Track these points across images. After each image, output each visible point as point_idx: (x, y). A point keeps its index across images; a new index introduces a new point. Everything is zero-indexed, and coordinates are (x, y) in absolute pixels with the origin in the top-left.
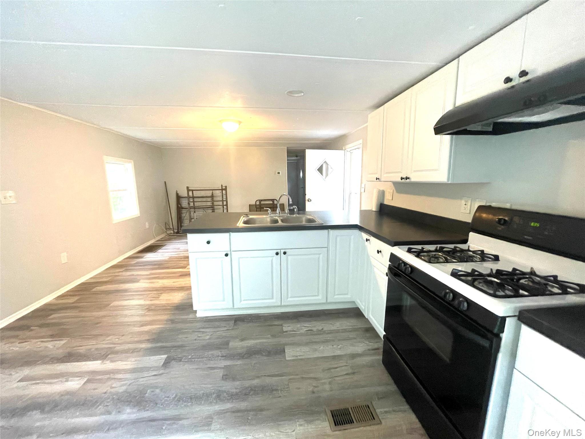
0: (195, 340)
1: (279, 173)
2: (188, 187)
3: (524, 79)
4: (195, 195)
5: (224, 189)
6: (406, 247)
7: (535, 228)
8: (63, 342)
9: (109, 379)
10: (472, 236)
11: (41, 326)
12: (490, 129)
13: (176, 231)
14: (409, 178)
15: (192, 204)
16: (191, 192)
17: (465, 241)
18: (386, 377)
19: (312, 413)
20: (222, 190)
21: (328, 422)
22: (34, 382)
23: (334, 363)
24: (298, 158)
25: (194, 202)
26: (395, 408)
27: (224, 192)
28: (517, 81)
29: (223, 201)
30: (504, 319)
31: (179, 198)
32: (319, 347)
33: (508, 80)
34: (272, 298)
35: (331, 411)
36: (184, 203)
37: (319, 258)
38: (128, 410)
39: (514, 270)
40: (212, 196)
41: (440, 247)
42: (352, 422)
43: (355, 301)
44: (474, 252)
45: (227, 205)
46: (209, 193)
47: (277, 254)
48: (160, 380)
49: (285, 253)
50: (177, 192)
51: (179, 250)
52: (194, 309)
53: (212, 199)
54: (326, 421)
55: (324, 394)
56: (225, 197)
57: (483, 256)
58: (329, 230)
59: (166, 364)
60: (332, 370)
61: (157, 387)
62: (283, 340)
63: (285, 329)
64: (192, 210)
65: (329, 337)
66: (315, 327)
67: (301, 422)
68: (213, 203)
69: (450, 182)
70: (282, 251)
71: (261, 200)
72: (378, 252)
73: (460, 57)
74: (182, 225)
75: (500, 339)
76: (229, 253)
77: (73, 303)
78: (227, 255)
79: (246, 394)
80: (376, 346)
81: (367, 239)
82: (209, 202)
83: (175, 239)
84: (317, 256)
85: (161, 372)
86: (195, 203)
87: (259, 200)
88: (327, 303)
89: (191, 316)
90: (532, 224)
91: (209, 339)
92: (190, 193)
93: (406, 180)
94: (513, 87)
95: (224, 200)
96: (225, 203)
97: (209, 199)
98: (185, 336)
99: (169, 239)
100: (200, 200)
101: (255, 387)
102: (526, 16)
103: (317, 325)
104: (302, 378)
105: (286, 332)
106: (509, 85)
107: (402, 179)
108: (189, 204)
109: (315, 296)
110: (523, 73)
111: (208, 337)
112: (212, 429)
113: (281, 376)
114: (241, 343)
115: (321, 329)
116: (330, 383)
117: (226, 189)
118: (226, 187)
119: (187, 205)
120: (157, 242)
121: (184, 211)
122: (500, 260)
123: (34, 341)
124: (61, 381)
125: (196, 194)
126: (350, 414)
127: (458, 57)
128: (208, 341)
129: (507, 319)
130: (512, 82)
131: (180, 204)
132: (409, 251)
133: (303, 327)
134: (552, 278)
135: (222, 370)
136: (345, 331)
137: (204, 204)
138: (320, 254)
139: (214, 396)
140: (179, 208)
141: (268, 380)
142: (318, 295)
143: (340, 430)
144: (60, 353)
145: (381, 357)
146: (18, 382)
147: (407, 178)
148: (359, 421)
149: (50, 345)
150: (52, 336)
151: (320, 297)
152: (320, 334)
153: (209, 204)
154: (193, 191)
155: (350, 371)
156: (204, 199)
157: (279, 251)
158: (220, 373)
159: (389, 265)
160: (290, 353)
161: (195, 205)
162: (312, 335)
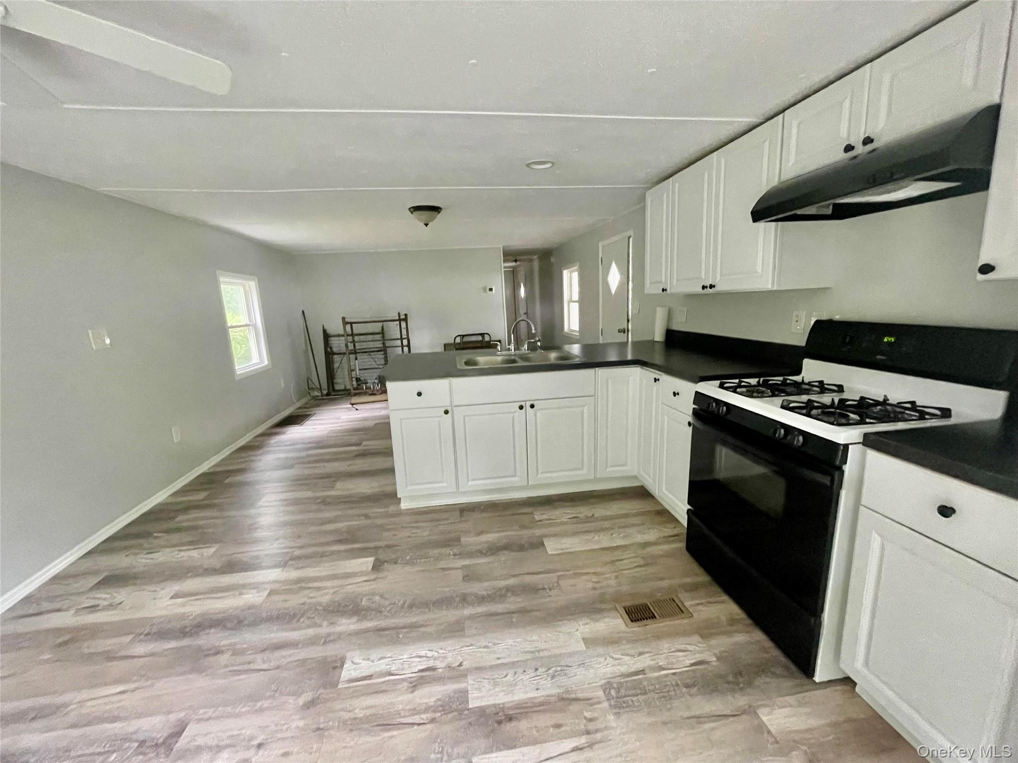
0: (409, 537)
1: (491, 290)
2: (343, 319)
3: (870, 147)
4: (355, 332)
5: (403, 320)
6: (718, 382)
7: (889, 343)
8: (213, 550)
9: (302, 588)
10: (807, 363)
11: (168, 531)
12: (829, 211)
13: (325, 392)
14: (714, 286)
15: (351, 346)
16: (349, 325)
17: (798, 372)
18: (694, 566)
19: (599, 611)
20: (400, 320)
21: (621, 619)
22: (195, 598)
23: (618, 554)
24: (518, 263)
25: (354, 342)
26: (709, 600)
27: (403, 324)
28: (860, 149)
29: (402, 339)
30: (846, 447)
31: (327, 336)
32: (591, 537)
33: (849, 148)
34: (515, 476)
35: (625, 608)
36: (338, 344)
37: (582, 413)
38: (344, 621)
39: (862, 398)
40: (382, 332)
41: (763, 380)
42: (654, 617)
43: (638, 476)
44: (809, 384)
45: (409, 346)
46: (377, 327)
47: (521, 408)
48: (373, 586)
49: (532, 406)
50: (323, 327)
51: (340, 421)
52: (399, 497)
53: (383, 337)
54: (618, 618)
55: (610, 590)
56: (404, 332)
57: (822, 387)
58: (597, 369)
59: (377, 567)
60: (618, 563)
61: (374, 594)
62: (538, 532)
63: (537, 517)
64: (352, 356)
65: (606, 524)
66: (580, 513)
67: (586, 620)
68: (384, 344)
69: (775, 289)
70: (529, 404)
71: (464, 336)
72: (675, 394)
73: (786, 112)
74: (335, 381)
75: (842, 472)
76: (449, 409)
77: (203, 500)
78: (446, 412)
79: (501, 596)
80: (676, 531)
81: (655, 379)
82: (379, 342)
83: (326, 404)
84: (581, 409)
85: (373, 577)
86: (356, 344)
87: (460, 336)
88: (597, 480)
89: (392, 509)
90: (885, 340)
91: (429, 535)
92: (348, 327)
93: (710, 290)
94: (855, 157)
95: (403, 337)
96: (405, 342)
97: (378, 337)
98: (393, 532)
99: (318, 406)
100: (362, 338)
101: (513, 587)
102: (869, 65)
103: (584, 511)
104: (576, 574)
105: (541, 521)
106: (851, 154)
107: (704, 287)
108: (347, 346)
109: (578, 469)
110: (868, 141)
111: (426, 533)
112: (466, 635)
113: (547, 573)
114: (477, 538)
115: (591, 515)
116: (616, 577)
117: (406, 320)
118: (406, 315)
119: (345, 348)
120: (300, 410)
121: (337, 358)
122: (844, 390)
123: (168, 550)
124: (233, 595)
125: (357, 329)
126: (649, 609)
127: (783, 111)
128: (426, 538)
129: (850, 446)
130: (854, 151)
131: (331, 348)
132: (721, 386)
133: (563, 514)
134: (908, 405)
135: (460, 571)
136: (626, 516)
137: (371, 345)
138: (584, 406)
139: (457, 599)
140: (329, 354)
141: (528, 579)
142: (582, 469)
143: (639, 626)
144: (217, 563)
145: (683, 545)
146: (171, 598)
147: (712, 286)
148: (663, 616)
149: (195, 554)
150: (191, 543)
151: (585, 471)
152: (589, 522)
153: (379, 345)
154: (351, 323)
155: (642, 563)
156: (370, 337)
157: (523, 404)
158: (460, 574)
159: (694, 409)
160: (552, 546)
161: (357, 347)
162: (580, 523)
